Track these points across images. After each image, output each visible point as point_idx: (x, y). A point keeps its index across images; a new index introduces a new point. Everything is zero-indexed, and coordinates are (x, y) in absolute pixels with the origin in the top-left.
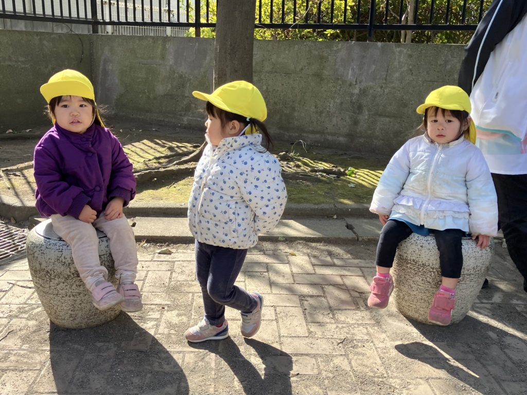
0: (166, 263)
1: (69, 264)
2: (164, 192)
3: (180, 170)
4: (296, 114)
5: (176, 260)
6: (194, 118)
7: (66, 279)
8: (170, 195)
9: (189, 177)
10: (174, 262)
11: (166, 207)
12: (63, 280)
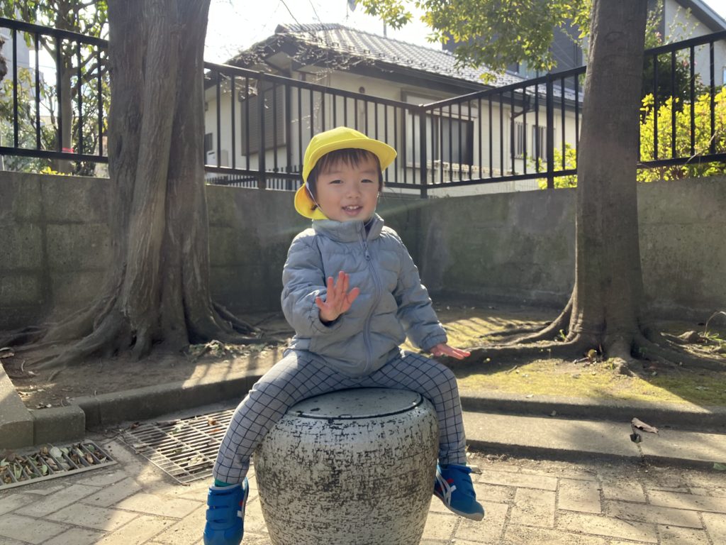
0: (501, 488)
1: (310, 462)
2: (500, 378)
3: (524, 349)
4: (704, 280)
5: (518, 485)
6: (545, 292)
7: (305, 492)
8: (510, 383)
9: (540, 361)
10: (514, 489)
11: (503, 398)
12: (299, 495)
